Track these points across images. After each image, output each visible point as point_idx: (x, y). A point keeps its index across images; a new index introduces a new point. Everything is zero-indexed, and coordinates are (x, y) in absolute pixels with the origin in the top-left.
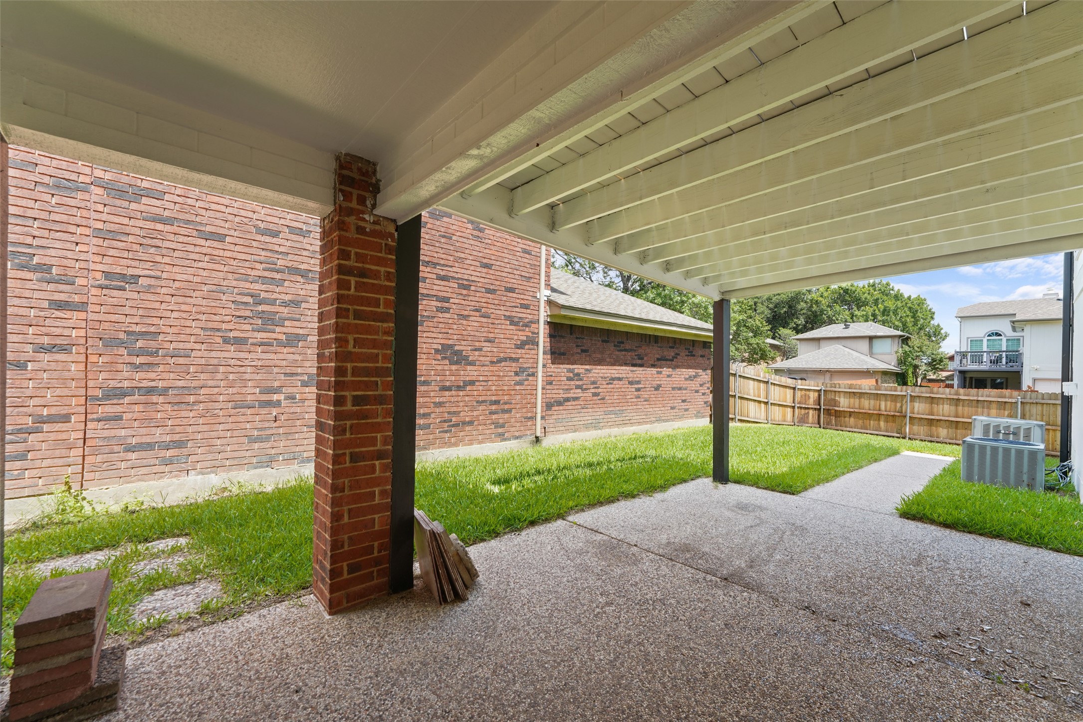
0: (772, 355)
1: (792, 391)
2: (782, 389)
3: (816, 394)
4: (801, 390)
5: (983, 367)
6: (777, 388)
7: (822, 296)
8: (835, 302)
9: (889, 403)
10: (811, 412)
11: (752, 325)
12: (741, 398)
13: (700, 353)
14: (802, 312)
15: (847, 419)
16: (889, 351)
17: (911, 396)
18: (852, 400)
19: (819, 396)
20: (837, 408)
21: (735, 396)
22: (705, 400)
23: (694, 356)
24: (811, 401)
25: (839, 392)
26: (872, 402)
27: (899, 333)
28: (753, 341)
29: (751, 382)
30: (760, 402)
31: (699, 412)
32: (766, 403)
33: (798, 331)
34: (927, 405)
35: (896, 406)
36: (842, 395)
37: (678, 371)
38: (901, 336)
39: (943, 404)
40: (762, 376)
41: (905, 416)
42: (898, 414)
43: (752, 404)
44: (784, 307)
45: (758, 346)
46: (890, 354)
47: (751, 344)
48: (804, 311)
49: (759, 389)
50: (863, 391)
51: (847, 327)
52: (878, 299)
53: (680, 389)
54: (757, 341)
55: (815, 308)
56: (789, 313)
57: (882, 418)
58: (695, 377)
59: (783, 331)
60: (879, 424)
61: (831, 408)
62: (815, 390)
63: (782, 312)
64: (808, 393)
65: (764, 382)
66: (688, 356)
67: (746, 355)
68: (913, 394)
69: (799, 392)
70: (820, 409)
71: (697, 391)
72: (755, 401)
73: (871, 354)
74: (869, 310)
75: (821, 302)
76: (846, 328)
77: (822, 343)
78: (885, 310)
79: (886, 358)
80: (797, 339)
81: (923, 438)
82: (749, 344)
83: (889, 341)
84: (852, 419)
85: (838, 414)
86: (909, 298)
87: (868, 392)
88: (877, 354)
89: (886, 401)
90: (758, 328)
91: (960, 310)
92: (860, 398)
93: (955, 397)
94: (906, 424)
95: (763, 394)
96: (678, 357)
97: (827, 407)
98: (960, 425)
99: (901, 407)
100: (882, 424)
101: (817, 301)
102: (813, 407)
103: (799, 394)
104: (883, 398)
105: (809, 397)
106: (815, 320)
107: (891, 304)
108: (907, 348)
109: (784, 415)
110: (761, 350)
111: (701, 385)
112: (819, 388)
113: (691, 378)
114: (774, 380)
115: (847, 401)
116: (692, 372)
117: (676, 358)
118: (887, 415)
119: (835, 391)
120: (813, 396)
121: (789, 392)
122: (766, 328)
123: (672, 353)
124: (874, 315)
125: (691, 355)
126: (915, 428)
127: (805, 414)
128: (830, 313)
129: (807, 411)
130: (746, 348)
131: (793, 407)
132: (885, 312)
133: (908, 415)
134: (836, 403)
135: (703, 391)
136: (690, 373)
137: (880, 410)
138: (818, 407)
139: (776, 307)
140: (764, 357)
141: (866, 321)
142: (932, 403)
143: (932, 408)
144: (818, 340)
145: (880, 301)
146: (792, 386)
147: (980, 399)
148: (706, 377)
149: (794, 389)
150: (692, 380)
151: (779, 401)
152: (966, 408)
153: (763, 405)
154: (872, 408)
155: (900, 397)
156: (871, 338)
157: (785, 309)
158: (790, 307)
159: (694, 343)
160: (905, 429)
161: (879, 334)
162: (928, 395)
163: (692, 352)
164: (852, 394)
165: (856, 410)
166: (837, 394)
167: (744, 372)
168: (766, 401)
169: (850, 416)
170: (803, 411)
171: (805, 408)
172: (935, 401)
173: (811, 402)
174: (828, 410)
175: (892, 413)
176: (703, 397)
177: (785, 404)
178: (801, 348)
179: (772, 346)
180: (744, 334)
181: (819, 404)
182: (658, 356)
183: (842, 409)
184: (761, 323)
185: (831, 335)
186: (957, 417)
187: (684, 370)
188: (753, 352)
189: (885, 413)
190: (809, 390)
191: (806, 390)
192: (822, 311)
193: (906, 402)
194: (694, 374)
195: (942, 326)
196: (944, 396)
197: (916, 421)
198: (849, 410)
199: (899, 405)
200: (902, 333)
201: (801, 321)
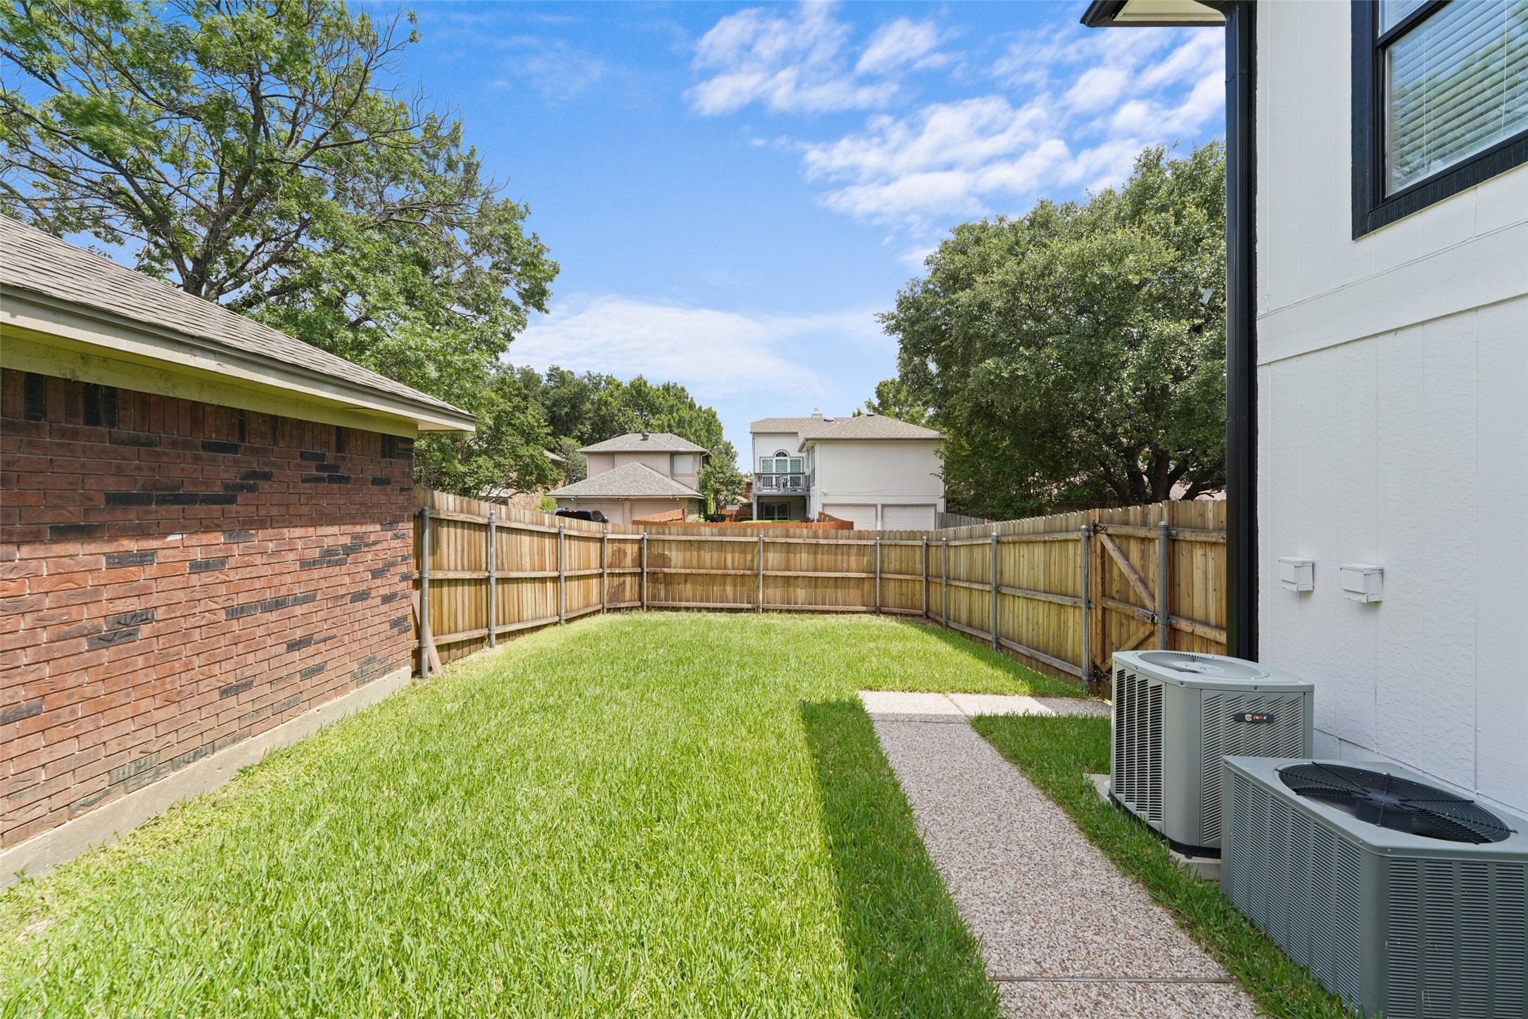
0: (555, 475)
1: (599, 544)
2: (582, 544)
3: (636, 547)
4: (613, 541)
5: (774, 492)
6: (575, 543)
7: (611, 396)
8: (627, 405)
9: (737, 555)
10: (628, 579)
11: (522, 423)
12: (503, 581)
13: (372, 470)
14: (588, 416)
15: (682, 586)
16: (690, 472)
17: (764, 543)
18: (688, 554)
19: (641, 549)
20: (666, 570)
21: (488, 579)
22: (395, 615)
23: (346, 480)
24: (629, 560)
25: (669, 541)
26: (715, 555)
27: (700, 449)
28: (523, 451)
29: (526, 539)
30: (543, 580)
31: (370, 661)
32: (556, 580)
33: (585, 442)
34: (783, 555)
35: (745, 560)
36: (674, 546)
37: (263, 539)
38: (702, 453)
39: (801, 553)
40: (547, 522)
41: (757, 575)
42: (748, 572)
43: (527, 589)
44: (565, 406)
45: (533, 460)
46: (692, 475)
47: (521, 457)
48: (590, 415)
49: (542, 552)
50: (704, 538)
51: (645, 438)
52: (672, 406)
53: (278, 604)
54: (531, 451)
55: (604, 411)
56: (572, 416)
57: (729, 580)
58: (349, 550)
59: (567, 441)
60: (724, 590)
61: (658, 570)
62: (633, 541)
63: (563, 414)
64: (622, 546)
65: (552, 535)
66: (318, 480)
67: (514, 475)
68: (767, 540)
69: (610, 545)
70: (642, 573)
71: (362, 596)
72: (534, 580)
73: (673, 475)
74: (665, 418)
75: (611, 403)
76: (644, 440)
77: (618, 459)
78: (680, 420)
79: (688, 480)
80: (586, 453)
81: (779, 606)
82: (518, 457)
83: (690, 458)
84: (689, 586)
85: (669, 579)
86: (700, 408)
87: (710, 538)
88: (678, 475)
89: (733, 552)
90: (532, 428)
91: (753, 424)
92: (699, 550)
93: (814, 541)
94: (758, 587)
95: (549, 560)
96: (264, 485)
97: (653, 569)
98: (820, 581)
99: (752, 561)
100: (729, 589)
101: (606, 402)
102: (631, 570)
103: (609, 549)
104: (729, 549)
105: (625, 554)
106: (604, 428)
107: (686, 414)
108: (709, 469)
109: (587, 595)
110: (537, 466)
111: (377, 574)
112: (638, 537)
113: (330, 557)
114: (570, 529)
115: (681, 555)
116: (335, 535)
117: (252, 489)
118: (736, 575)
119: (664, 541)
120: (631, 550)
121: (594, 548)
122: (546, 430)
123: (225, 471)
124: (669, 426)
125: (332, 480)
126: (770, 591)
127: (618, 586)
128: (622, 419)
129: (622, 579)
130: (513, 463)
131: (601, 575)
132: (680, 423)
133: (762, 573)
134: (664, 561)
135: (385, 591)
136: (328, 542)
137: (725, 568)
138: (639, 570)
139: (554, 404)
140: (542, 479)
141: (662, 432)
142: (788, 552)
143: (788, 560)
144: (611, 455)
145: (675, 408)
146: (598, 536)
147: (840, 542)
148: (396, 543)
149: (601, 540)
150: (340, 563)
151: (579, 569)
152: (825, 557)
153: (550, 585)
154: (715, 566)
155: (750, 546)
156: (673, 454)
157: (566, 410)
158: (573, 407)
159: (342, 435)
160: (757, 596)
161: (681, 449)
162: (783, 540)
163: (335, 468)
164: (688, 544)
165: (694, 571)
166: (666, 546)
167: (509, 518)
168: (556, 574)
169: (686, 581)
170: (616, 581)
171: (620, 575)
172: (792, 548)
173: (628, 564)
174: (654, 573)
175: (742, 572)
176: (386, 608)
177: (588, 572)
178: (592, 466)
179: (554, 462)
180: (510, 438)
181: (641, 566)
182: (113, 484)
183: (673, 571)
184: (537, 421)
185: (627, 448)
186: (815, 570)
187: (298, 532)
188: (524, 470)
189: (732, 572)
190: (624, 541)
191: (620, 541)
192: (613, 416)
193: (759, 552)
194: (347, 540)
195: (732, 444)
196: (801, 541)
197: (771, 580)
198: (683, 571)
199: (749, 557)
200: (703, 450)
201: (587, 428)
